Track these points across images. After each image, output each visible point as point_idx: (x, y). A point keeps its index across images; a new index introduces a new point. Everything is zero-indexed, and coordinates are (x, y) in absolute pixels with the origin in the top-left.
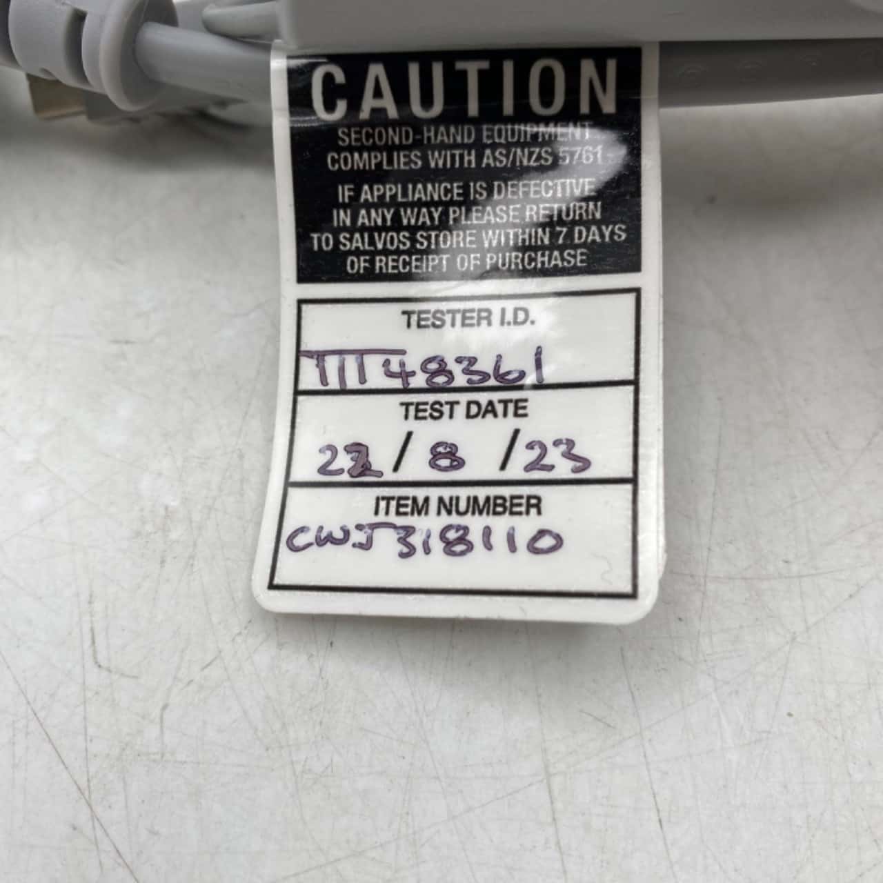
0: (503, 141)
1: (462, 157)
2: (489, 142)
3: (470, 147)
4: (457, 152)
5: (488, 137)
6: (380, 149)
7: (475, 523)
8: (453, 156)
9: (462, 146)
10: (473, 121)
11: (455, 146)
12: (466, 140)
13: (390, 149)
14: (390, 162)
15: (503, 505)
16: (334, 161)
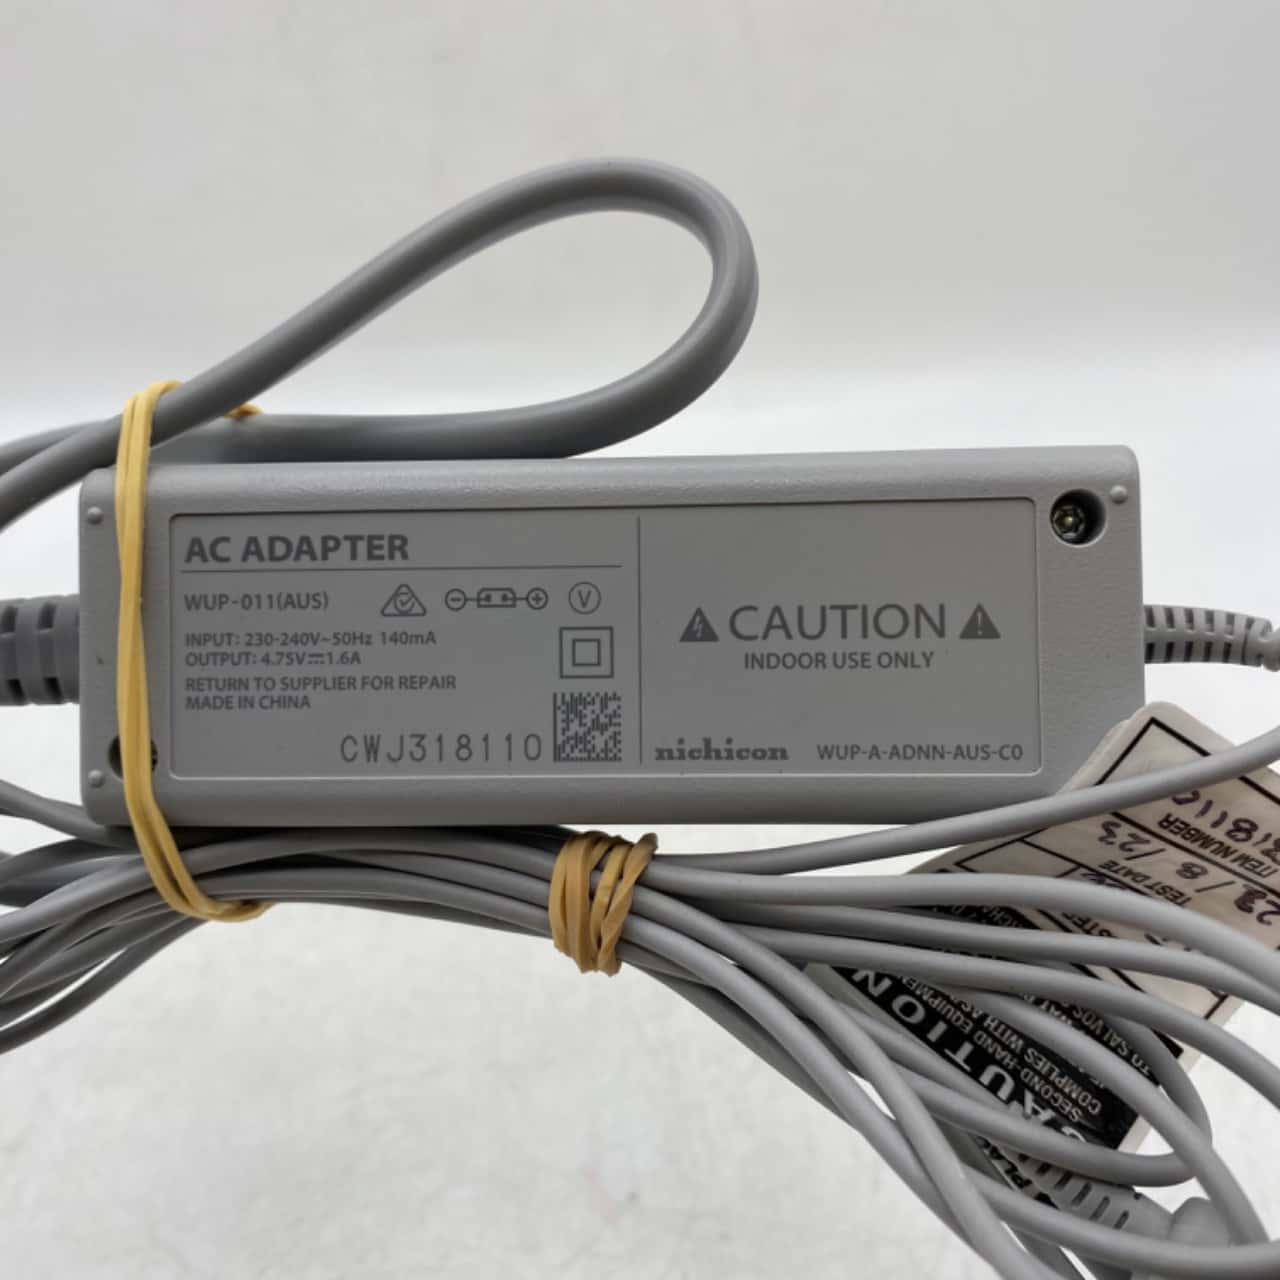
0: (959, 1013)
1: (996, 1029)
2: (968, 1021)
3: (986, 1030)
4: (997, 1034)
5: (967, 1024)
6: (1053, 1084)
7: (1219, 834)
8: (1002, 1034)
9: (990, 1035)
10: (972, 1042)
11: (995, 1039)
12: (985, 1036)
13: (1045, 1078)
14: (1051, 1071)
15: (1188, 833)
16: (1094, 1107)
